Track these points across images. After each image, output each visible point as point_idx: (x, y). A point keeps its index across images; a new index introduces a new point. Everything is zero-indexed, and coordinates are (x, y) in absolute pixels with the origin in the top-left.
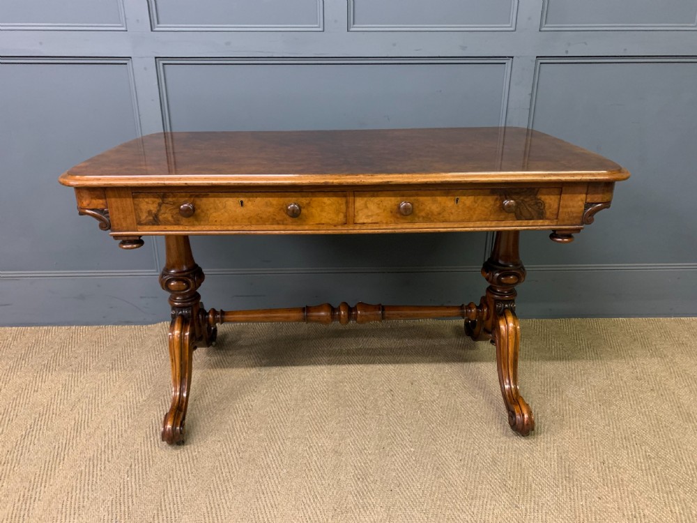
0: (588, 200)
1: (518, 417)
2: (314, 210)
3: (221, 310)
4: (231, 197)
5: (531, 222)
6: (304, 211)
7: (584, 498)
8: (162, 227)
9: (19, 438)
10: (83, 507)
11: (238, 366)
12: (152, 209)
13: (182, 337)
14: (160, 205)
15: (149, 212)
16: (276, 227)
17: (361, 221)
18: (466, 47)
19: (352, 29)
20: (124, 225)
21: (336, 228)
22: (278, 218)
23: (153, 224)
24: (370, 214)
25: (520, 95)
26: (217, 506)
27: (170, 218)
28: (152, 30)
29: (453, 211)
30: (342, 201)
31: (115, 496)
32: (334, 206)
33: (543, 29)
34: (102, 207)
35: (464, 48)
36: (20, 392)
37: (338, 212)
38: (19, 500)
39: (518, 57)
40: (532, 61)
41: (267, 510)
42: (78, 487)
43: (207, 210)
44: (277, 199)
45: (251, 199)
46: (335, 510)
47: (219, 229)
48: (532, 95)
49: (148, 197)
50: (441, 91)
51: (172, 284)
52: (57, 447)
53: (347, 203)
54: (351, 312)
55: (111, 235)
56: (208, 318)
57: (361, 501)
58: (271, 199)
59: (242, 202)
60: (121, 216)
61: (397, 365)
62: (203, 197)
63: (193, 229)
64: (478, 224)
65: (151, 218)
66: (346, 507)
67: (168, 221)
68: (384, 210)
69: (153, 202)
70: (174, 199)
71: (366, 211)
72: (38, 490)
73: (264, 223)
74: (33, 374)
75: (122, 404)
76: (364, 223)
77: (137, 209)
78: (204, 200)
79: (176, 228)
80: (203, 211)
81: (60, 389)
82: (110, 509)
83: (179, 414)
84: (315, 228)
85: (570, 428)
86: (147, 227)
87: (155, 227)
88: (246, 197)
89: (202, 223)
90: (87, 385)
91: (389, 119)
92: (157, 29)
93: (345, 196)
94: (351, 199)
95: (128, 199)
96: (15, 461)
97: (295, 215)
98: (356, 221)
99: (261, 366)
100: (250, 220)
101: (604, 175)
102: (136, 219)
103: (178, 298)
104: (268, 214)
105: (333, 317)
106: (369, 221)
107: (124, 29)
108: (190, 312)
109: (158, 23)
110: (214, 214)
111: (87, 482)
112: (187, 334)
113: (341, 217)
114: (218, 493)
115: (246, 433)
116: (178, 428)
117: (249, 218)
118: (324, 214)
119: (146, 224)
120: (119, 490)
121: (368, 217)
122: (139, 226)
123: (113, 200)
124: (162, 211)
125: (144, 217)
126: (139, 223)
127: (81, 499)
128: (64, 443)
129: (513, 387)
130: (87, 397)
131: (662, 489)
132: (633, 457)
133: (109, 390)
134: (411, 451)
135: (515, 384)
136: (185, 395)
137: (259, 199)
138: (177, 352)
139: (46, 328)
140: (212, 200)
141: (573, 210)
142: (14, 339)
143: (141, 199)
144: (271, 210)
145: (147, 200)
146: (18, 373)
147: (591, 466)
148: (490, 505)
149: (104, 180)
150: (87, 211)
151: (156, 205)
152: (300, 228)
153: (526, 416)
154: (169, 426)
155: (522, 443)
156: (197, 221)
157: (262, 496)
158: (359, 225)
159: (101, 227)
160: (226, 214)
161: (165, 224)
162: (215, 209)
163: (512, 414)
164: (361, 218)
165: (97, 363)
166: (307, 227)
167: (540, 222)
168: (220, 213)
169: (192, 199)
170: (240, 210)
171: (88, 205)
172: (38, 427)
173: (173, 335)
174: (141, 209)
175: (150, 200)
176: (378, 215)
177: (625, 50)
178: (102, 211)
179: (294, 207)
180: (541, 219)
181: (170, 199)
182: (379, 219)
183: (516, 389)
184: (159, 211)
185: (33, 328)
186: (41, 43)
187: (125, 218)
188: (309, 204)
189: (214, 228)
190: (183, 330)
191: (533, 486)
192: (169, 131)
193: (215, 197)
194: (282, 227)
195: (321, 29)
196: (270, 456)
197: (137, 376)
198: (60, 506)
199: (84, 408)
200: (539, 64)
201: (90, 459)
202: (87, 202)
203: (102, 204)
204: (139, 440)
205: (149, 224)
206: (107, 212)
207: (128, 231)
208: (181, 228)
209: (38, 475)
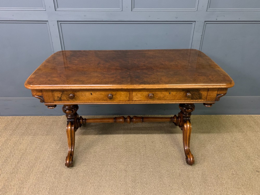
0: (218, 93)
1: (189, 159)
2: (118, 96)
3: (85, 118)
4: (87, 92)
5: (197, 100)
6: (114, 96)
7: (209, 190)
8: (63, 102)
9: (16, 163)
10: (40, 191)
11: (91, 134)
12: (59, 96)
13: (71, 129)
14: (62, 95)
15: (58, 97)
16: (104, 102)
17: (135, 100)
18: (177, 17)
19: (133, 10)
20: (49, 101)
21: (125, 102)
22: (105, 99)
23: (60, 101)
24: (138, 97)
25: (197, 36)
26: (85, 191)
27: (65, 99)
28: (55, 11)
29: (168, 97)
30: (128, 93)
31: (50, 187)
32: (125, 95)
33: (208, 10)
34: (41, 95)
35: (177, 18)
36: (15, 144)
37: (126, 97)
38: (18, 188)
39: (197, 21)
40: (203, 23)
41: (102, 193)
42: (38, 183)
43: (79, 96)
44: (104, 92)
45: (95, 92)
46: (125, 193)
47: (83, 102)
48: (202, 36)
49: (57, 92)
50: (167, 34)
51: (67, 111)
52: (30, 167)
53: (130, 94)
54: (131, 119)
55: (45, 104)
56: (80, 121)
57: (134, 190)
58: (102, 93)
59: (91, 94)
60: (48, 98)
61: (148, 135)
62: (77, 92)
63: (74, 102)
64: (177, 101)
65: (59, 99)
66: (128, 193)
67: (65, 100)
68: (143, 96)
69: (59, 94)
70: (67, 93)
71: (137, 96)
72: (24, 184)
73: (100, 100)
74: (19, 136)
75: (51, 149)
76: (136, 100)
77: (53, 96)
79: (68, 102)
80: (77, 97)
81: (29, 143)
82: (49, 192)
83: (71, 157)
84: (118, 102)
85: (207, 162)
86: (57, 102)
87: (60, 102)
88: (93, 92)
89: (77, 100)
90: (38, 142)
91: (147, 44)
92: (57, 10)
93: (129, 92)
94: (131, 93)
95: (50, 93)
96: (15, 172)
97: (111, 98)
98: (133, 100)
99: (99, 134)
100: (95, 100)
101: (225, 86)
102: (53, 99)
103: (69, 115)
104: (101, 97)
105: (125, 121)
106: (138, 100)
107: (45, 10)
108: (74, 120)
109: (58, 7)
110: (82, 98)
111: (41, 181)
112: (73, 128)
113: (128, 99)
114: (85, 186)
115: (94, 162)
116: (71, 162)
117: (94, 99)
118: (121, 97)
119: (57, 101)
120: (51, 184)
121: (137, 98)
122: (54, 101)
123: (45, 93)
124: (63, 97)
125: (56, 98)
126: (55, 101)
127: (39, 188)
128: (32, 165)
129: (188, 148)
130: (39, 147)
131: (236, 187)
132: (228, 174)
133: (46, 144)
134: (151, 170)
135: (189, 147)
136: (73, 150)
137: (98, 93)
138: (70, 135)
139: (22, 117)
140: (80, 93)
141: (212, 96)
142: (12, 121)
143: (55, 93)
144: (102, 96)
145: (57, 93)
146: (14, 136)
147: (213, 177)
148: (177, 192)
149: (41, 87)
150: (35, 96)
151: (60, 95)
152: (112, 102)
153: (192, 159)
154: (68, 162)
155: (190, 167)
156: (75, 100)
157: (100, 188)
158: (134, 101)
159: (41, 102)
160: (86, 98)
161: (64, 101)
162: (82, 96)
163: (187, 158)
164: (135, 99)
165: (41, 132)
166: (115, 102)
167: (200, 100)
168: (83, 97)
169: (73, 92)
170: (91, 96)
171: (36, 94)
172: (23, 159)
173: (68, 128)
174: (55, 96)
176: (141, 98)
177: (239, 19)
178: (41, 96)
179: (110, 96)
180: (200, 99)
181: (65, 93)
182: (141, 99)
183: (189, 149)
185: (18, 117)
186: (13, 16)
187: (49, 99)
188: (116, 94)
189: (81, 102)
190: (71, 126)
191: (192, 185)
192: (64, 50)
193: (82, 92)
194: (106, 102)
195: (121, 10)
196: (103, 172)
197: (56, 138)
198: (32, 190)
199: (38, 151)
200: (205, 24)
201: (41, 172)
202: (35, 93)
203: (41, 94)
204: (58, 165)
206: (43, 97)
207: (51, 103)
208: (70, 102)
209: (24, 178)
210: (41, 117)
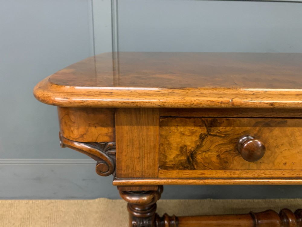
3: (174, 215)
8: (197, 173)
12: (188, 144)
14: (202, 138)
15: (182, 149)
20: (138, 168)
23: (185, 168)
27: (214, 159)
34: (106, 139)
43: (277, 147)
47: (287, 175)
49: (185, 125)
54: (298, 218)
55: (115, 184)
56: (164, 224)
60: (136, 155)
62: (275, 126)
63: (245, 175)
65: (184, 158)
67: (211, 163)
69: (193, 133)
70: (228, 129)
77: (163, 144)
78: (277, 131)
79: (221, 173)
86: (173, 173)
87: (188, 173)
89: (263, 167)
95: (152, 128)
102: (160, 160)
103: (137, 208)
105: (282, 224)
119: (173, 168)
122: (161, 171)
123: (126, 128)
124: (204, 148)
125: (172, 156)
126: (164, 166)
143: (172, 128)
145: (181, 129)
149: (119, 95)
150: (77, 144)
151: (195, 138)
159: (100, 171)
161: (205, 168)
162: (290, 144)
169: (257, 128)
171: (82, 136)
174: (169, 144)
175: (187, 129)
178: (103, 146)
181: (221, 129)
184: (198, 147)
187: (140, 158)
189: (279, 174)
202: (82, 130)
203: (107, 135)
205: (178, 168)
206: (113, 148)
207: (142, 177)
210: (49, 204)
